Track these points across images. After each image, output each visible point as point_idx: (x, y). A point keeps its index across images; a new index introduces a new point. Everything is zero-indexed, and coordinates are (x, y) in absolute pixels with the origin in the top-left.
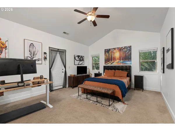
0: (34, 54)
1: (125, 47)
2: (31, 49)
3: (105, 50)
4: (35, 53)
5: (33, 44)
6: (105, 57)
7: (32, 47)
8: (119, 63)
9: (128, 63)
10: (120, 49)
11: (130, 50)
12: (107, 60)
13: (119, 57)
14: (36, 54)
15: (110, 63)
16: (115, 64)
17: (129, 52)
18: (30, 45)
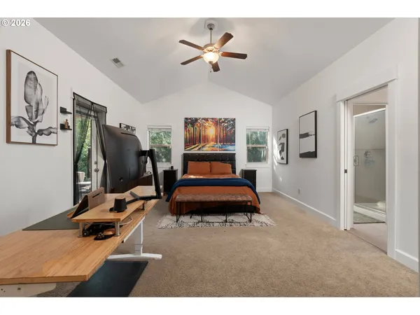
0: (37, 111)
1: (226, 119)
2: (30, 91)
3: (186, 119)
4: (40, 107)
5: (34, 73)
6: (186, 135)
7: (31, 83)
8: (213, 148)
9: (230, 149)
10: (217, 122)
11: (233, 126)
12: (190, 142)
13: (214, 137)
14: (43, 112)
15: (197, 148)
16: (207, 150)
17: (232, 129)
18: (27, 78)
